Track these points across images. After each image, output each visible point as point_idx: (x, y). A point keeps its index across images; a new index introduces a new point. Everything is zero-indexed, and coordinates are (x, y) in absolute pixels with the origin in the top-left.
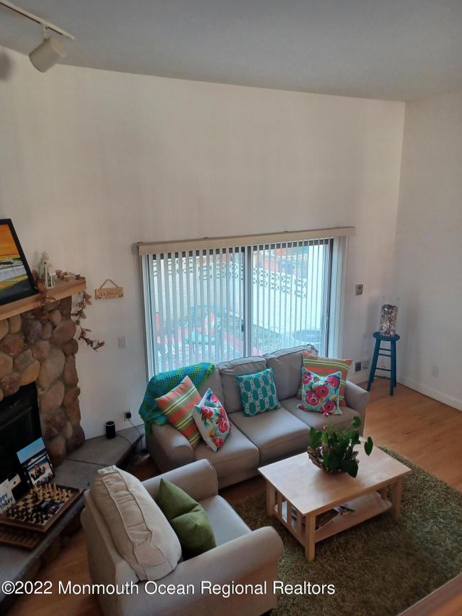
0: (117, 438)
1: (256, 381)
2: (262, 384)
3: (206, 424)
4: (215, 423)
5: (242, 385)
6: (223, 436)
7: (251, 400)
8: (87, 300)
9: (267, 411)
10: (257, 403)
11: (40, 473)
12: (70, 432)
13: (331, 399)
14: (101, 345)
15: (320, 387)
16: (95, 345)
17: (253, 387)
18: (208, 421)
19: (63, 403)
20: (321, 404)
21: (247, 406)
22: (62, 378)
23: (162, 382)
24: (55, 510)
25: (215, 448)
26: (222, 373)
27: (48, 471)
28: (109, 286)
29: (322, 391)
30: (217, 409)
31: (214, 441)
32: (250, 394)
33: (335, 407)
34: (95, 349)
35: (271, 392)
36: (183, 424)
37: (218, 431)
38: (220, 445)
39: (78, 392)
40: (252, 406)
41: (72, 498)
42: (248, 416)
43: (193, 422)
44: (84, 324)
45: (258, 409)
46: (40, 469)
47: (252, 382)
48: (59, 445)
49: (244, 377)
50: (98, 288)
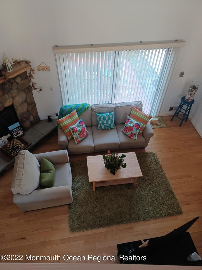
0: (52, 122)
1: (104, 118)
2: (107, 119)
3: (74, 134)
4: (77, 135)
5: (98, 118)
6: (81, 139)
7: (101, 124)
8: (33, 72)
9: (107, 130)
10: (103, 126)
11: (18, 134)
12: (32, 119)
13: (133, 133)
14: (41, 90)
15: (131, 127)
16: (38, 90)
17: (102, 120)
18: (75, 133)
19: (27, 109)
20: (129, 133)
21: (99, 126)
22: (26, 101)
23: (65, 110)
24: (17, 150)
25: (76, 143)
26: (92, 110)
27: (21, 133)
28: (43, 65)
29: (131, 129)
30: (80, 129)
31: (77, 140)
32: (100, 122)
33: (134, 136)
34: (38, 92)
35: (110, 123)
36: (66, 131)
37: (79, 137)
38: (79, 142)
39: (35, 105)
40: (101, 127)
41: (25, 147)
42: (99, 129)
43: (70, 131)
44: (33, 80)
45: (103, 128)
46: (18, 133)
47: (102, 117)
48: (27, 124)
49: (100, 115)
50: (38, 66)
